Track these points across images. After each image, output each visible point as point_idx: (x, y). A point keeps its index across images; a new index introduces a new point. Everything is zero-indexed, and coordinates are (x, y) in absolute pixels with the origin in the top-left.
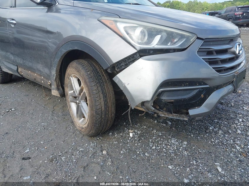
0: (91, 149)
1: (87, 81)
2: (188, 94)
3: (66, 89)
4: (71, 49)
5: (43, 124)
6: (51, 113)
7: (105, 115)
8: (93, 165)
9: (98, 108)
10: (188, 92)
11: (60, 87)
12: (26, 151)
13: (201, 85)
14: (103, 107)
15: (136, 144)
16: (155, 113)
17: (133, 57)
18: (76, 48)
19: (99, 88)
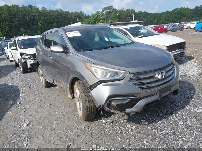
0: (84, 127)
1: (81, 92)
2: (125, 101)
3: (75, 95)
4: (74, 77)
5: (63, 113)
6: (69, 106)
7: (90, 110)
8: (82, 135)
9: (86, 106)
10: (125, 100)
11: (72, 94)
12: (53, 127)
13: (132, 97)
14: (88, 106)
15: (107, 126)
16: (109, 110)
17: (98, 83)
18: (76, 77)
19: (86, 96)
